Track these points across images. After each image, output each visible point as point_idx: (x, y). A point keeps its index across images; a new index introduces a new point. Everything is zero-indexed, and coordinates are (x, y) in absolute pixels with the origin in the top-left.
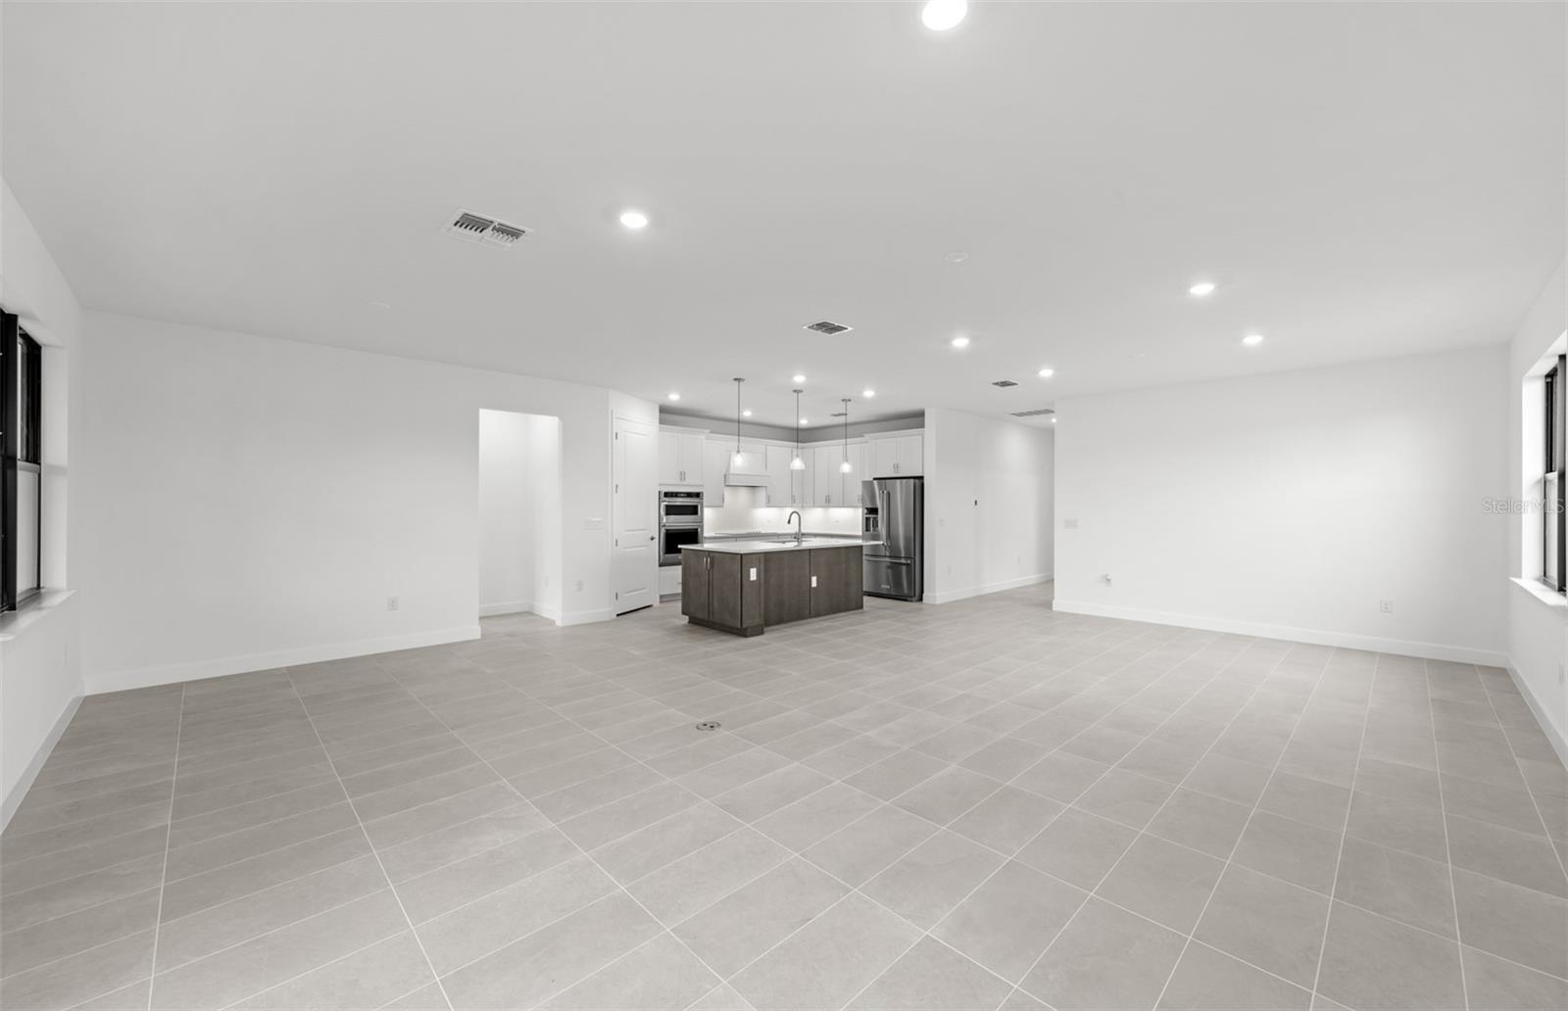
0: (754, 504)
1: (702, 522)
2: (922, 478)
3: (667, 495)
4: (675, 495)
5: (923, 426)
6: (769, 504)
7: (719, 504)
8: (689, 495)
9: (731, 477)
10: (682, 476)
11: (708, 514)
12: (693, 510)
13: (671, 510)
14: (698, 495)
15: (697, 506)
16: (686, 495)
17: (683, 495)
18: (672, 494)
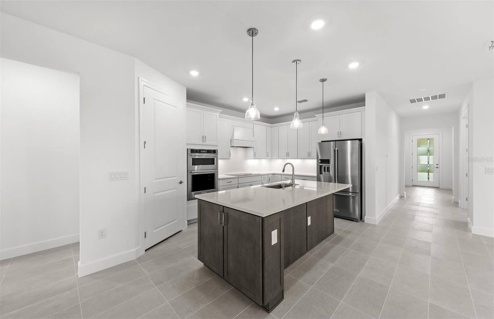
0: (246, 158)
1: (217, 169)
2: (360, 140)
3: (193, 151)
4: (199, 151)
5: (364, 105)
6: (255, 157)
7: (227, 157)
8: (209, 151)
9: (234, 141)
10: (204, 138)
11: (221, 163)
12: (212, 162)
13: (196, 162)
14: (214, 152)
15: (214, 159)
16: (206, 151)
17: (204, 151)
18: (197, 151)
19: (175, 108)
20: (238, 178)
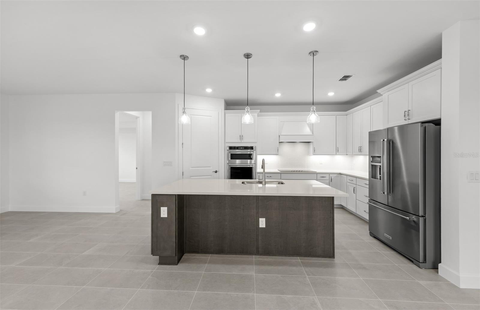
1: (255, 163)
3: (231, 148)
4: (238, 148)
6: (315, 153)
8: (246, 148)
10: (241, 137)
11: (259, 159)
12: (249, 157)
13: (234, 157)
14: (252, 148)
15: (252, 154)
16: (244, 148)
17: (242, 148)
18: (235, 148)
19: (211, 117)
20: (281, 174)
